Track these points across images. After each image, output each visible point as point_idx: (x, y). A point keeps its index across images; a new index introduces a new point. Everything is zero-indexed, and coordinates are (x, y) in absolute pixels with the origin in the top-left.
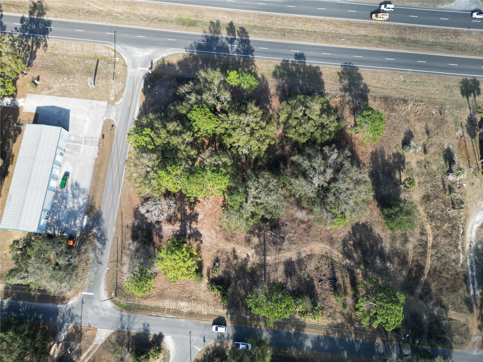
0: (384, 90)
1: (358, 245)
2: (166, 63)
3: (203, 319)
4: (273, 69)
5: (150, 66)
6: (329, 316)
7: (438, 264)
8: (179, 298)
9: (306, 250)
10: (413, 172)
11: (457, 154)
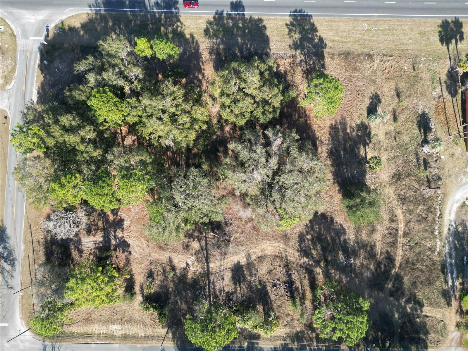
0: (344, 44)
1: (318, 239)
2: (67, 28)
3: (140, 342)
4: (204, 26)
5: (45, 32)
6: (286, 325)
7: (411, 255)
8: (109, 321)
9: (256, 251)
10: (380, 146)
11: (434, 119)
